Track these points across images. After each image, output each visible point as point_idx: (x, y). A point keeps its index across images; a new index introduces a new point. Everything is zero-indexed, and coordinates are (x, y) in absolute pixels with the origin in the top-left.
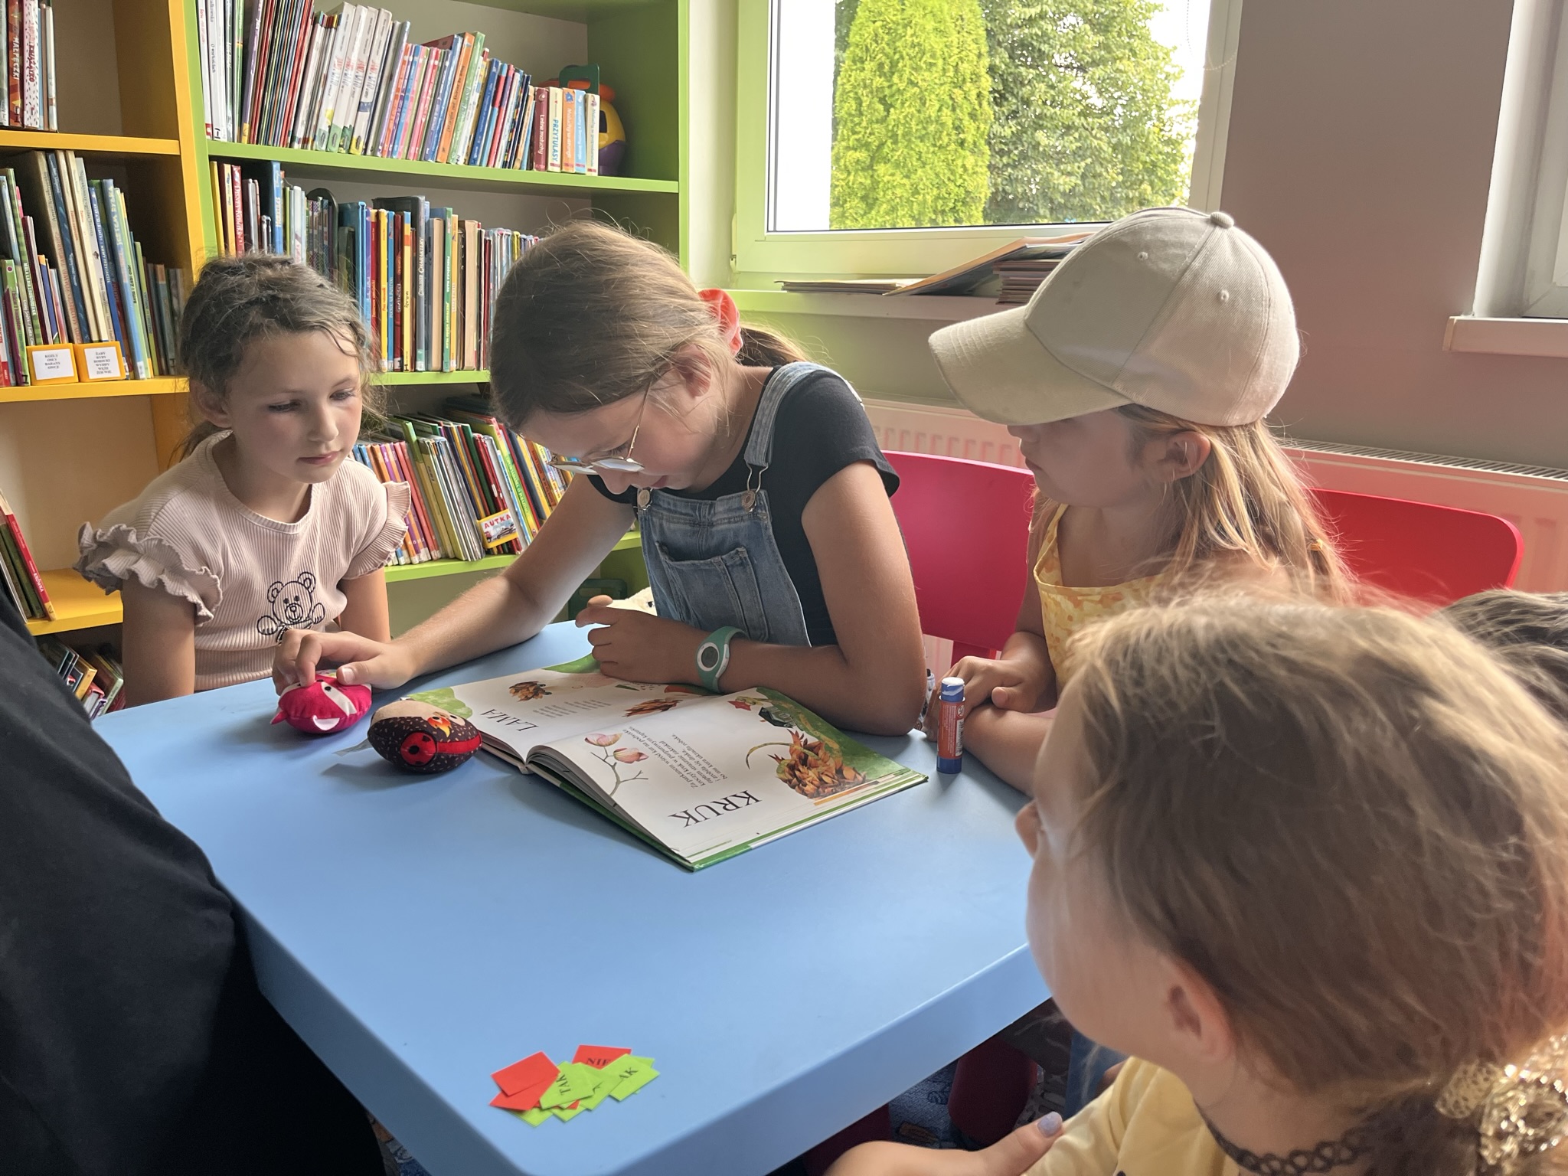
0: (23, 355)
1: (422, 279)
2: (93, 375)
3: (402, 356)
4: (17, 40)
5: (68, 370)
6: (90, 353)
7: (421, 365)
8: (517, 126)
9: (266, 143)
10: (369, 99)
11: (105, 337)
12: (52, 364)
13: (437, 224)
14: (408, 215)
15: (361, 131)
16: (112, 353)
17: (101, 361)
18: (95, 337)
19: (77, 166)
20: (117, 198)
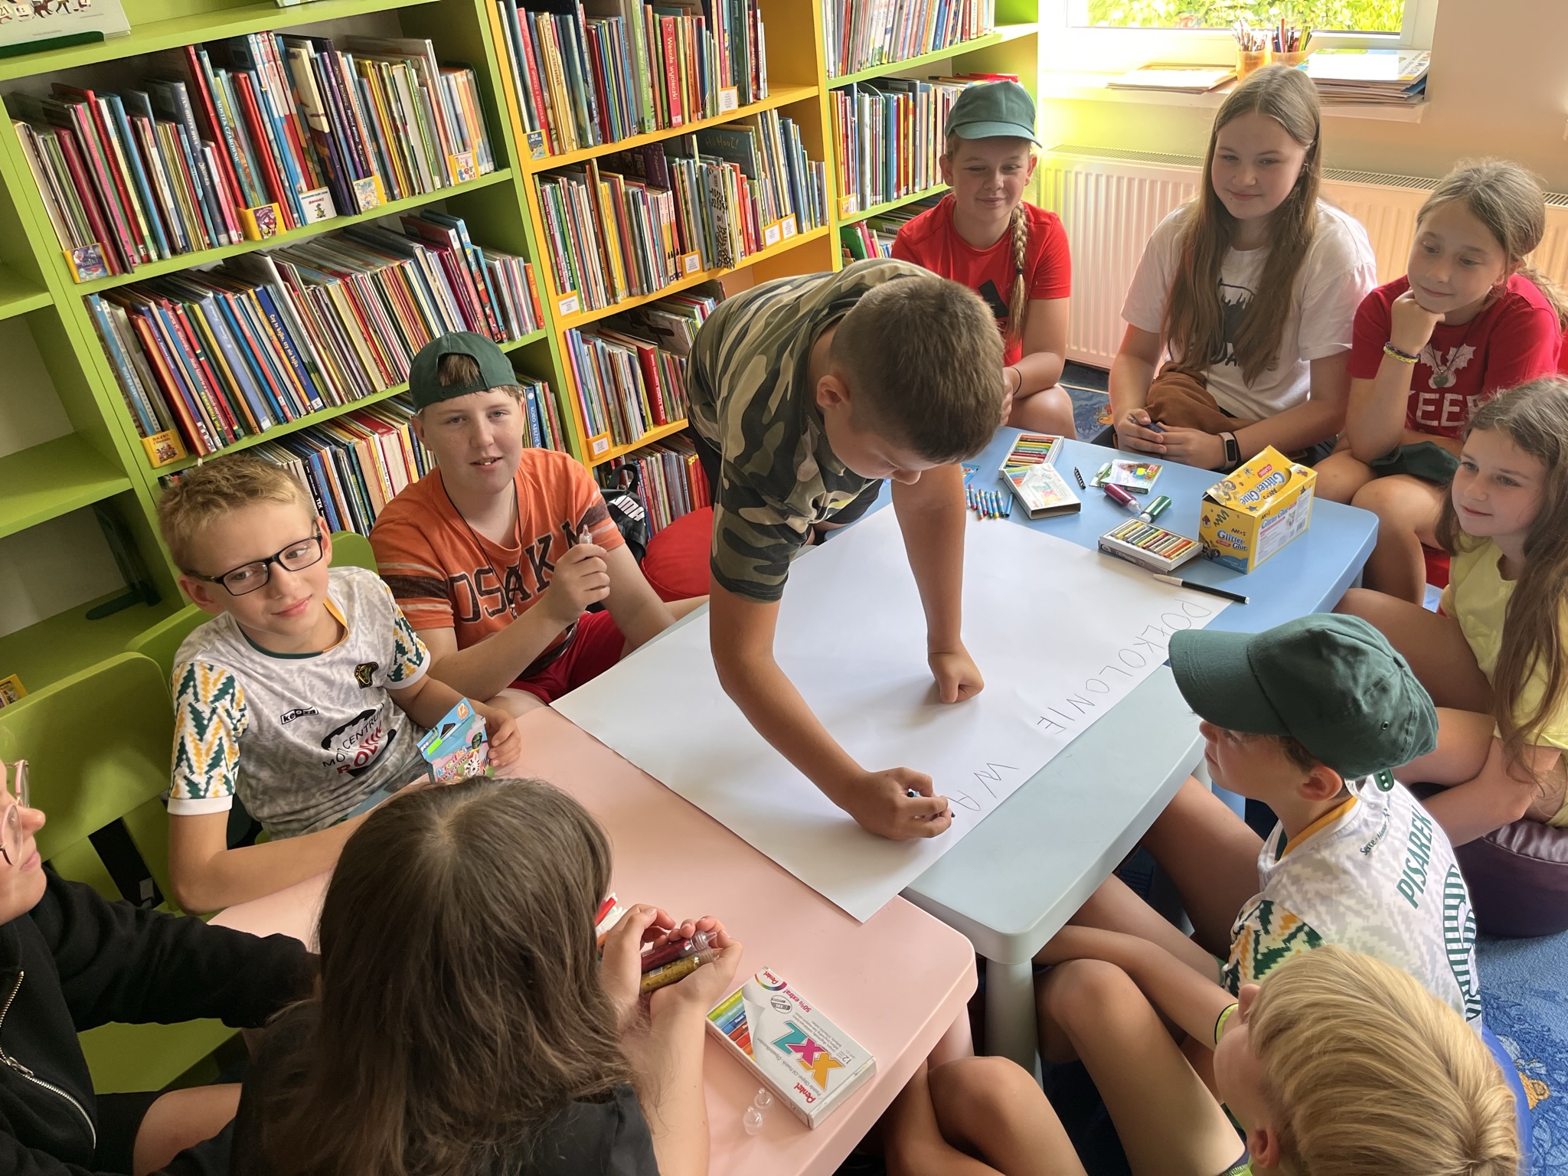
0: (761, 233)
1: (918, 133)
2: (785, 237)
3: (908, 185)
4: (753, 50)
5: (777, 238)
6: (784, 222)
7: (917, 188)
8: (956, 14)
9: (851, 73)
10: (889, 26)
11: (789, 212)
12: (772, 236)
13: (924, 95)
14: (911, 94)
15: (886, 49)
16: (792, 220)
17: (789, 226)
18: (784, 214)
19: (775, 113)
20: (794, 129)
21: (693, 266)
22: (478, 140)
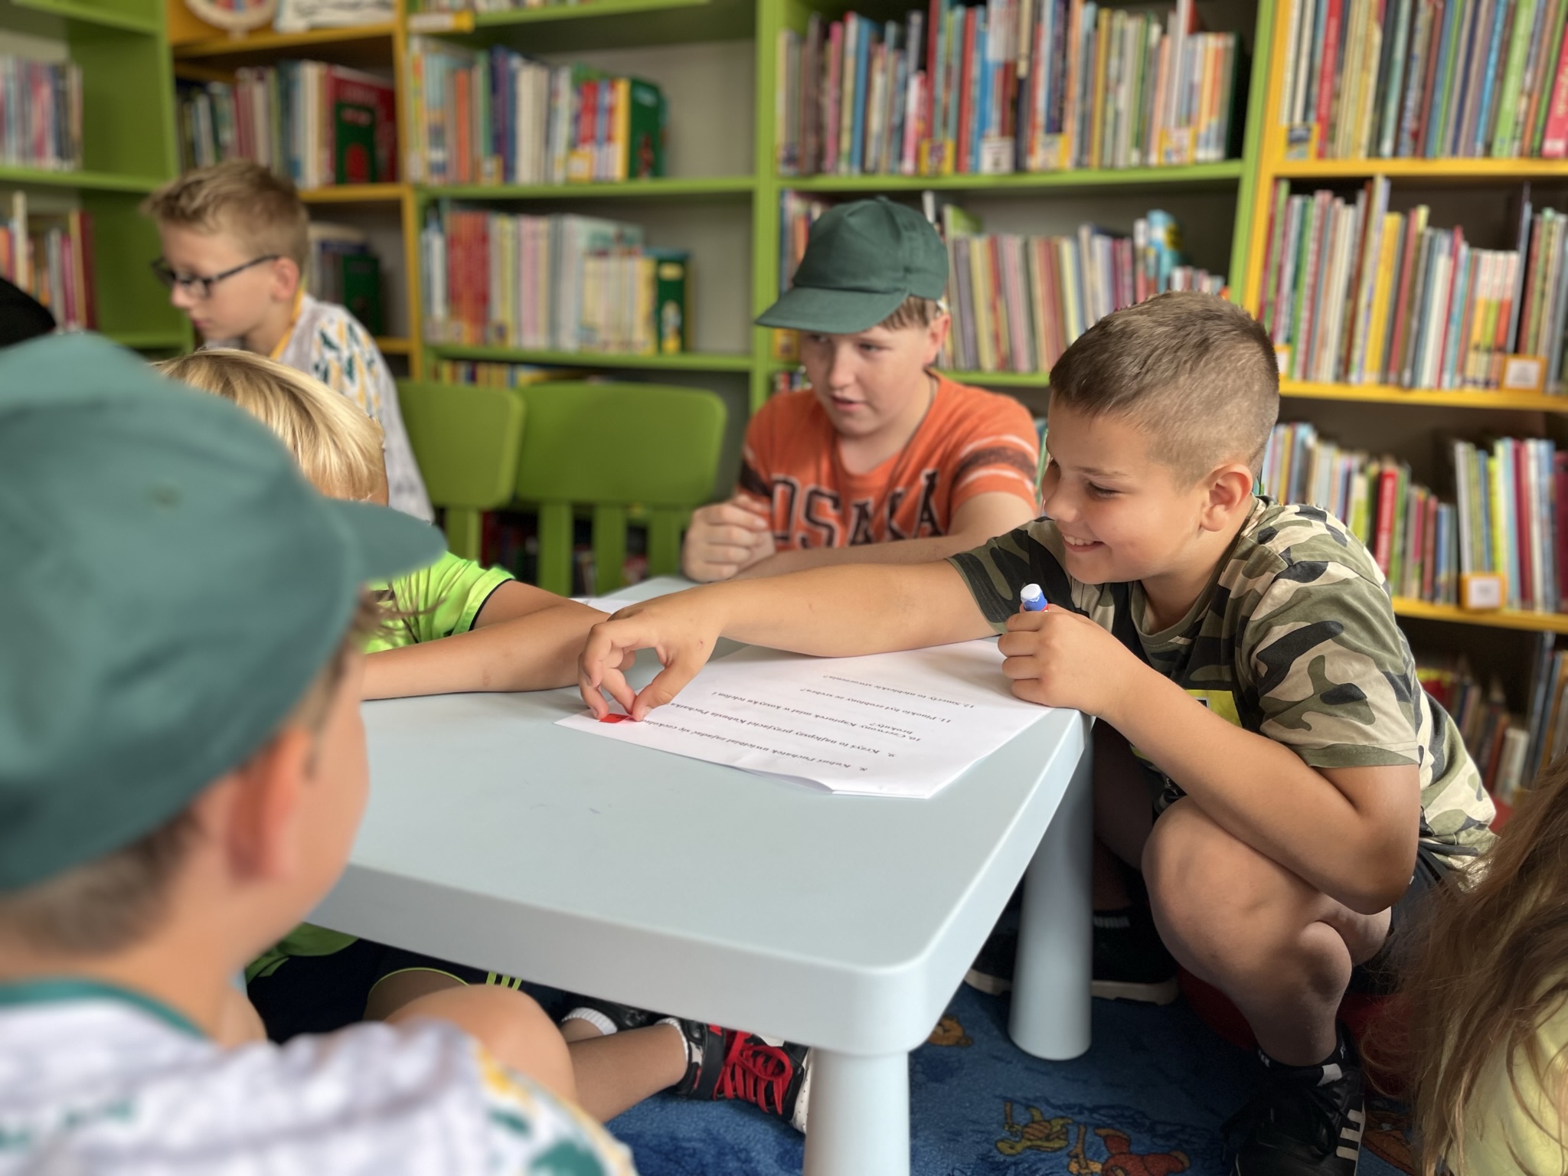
21: (1522, 376)
22: (1211, 119)
